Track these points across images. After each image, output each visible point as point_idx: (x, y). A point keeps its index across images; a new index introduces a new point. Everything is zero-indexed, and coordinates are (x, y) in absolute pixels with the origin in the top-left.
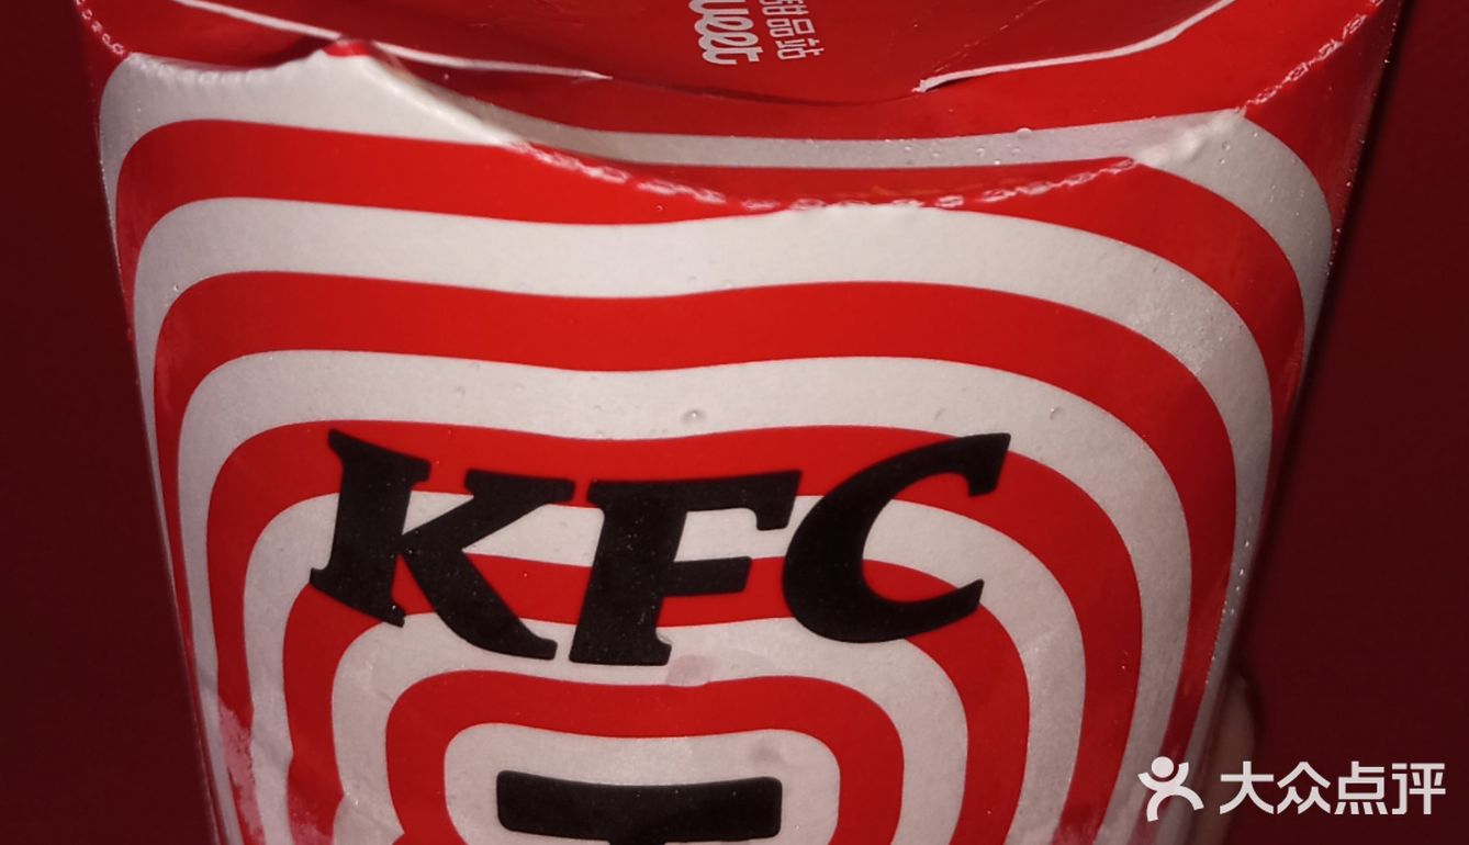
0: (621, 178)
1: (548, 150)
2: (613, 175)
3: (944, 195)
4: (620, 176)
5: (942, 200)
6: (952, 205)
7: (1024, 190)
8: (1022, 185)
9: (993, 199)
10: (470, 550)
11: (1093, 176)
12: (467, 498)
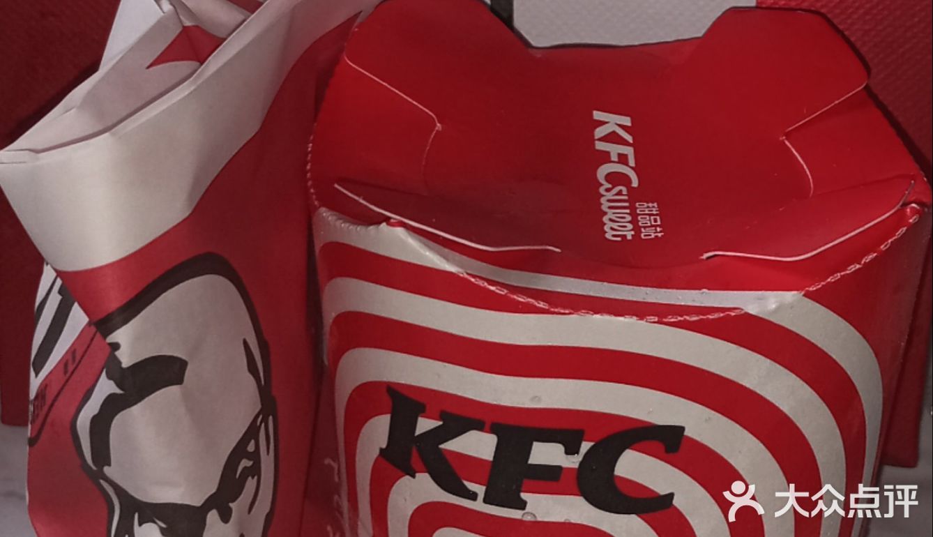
0: (504, 292)
1: (474, 276)
2: (500, 290)
3: (649, 316)
4: (503, 291)
5: (648, 317)
6: (652, 321)
7: (688, 318)
8: (686, 315)
9: (672, 320)
10: (442, 446)
11: (722, 315)
12: (441, 423)
